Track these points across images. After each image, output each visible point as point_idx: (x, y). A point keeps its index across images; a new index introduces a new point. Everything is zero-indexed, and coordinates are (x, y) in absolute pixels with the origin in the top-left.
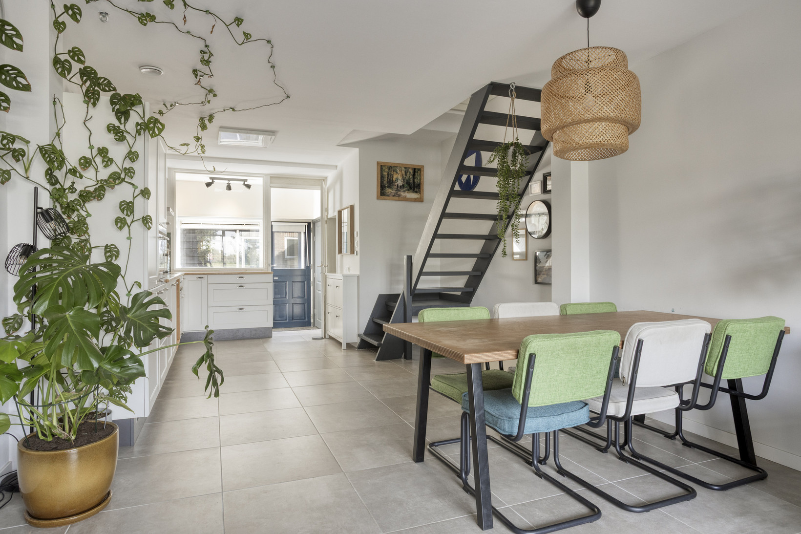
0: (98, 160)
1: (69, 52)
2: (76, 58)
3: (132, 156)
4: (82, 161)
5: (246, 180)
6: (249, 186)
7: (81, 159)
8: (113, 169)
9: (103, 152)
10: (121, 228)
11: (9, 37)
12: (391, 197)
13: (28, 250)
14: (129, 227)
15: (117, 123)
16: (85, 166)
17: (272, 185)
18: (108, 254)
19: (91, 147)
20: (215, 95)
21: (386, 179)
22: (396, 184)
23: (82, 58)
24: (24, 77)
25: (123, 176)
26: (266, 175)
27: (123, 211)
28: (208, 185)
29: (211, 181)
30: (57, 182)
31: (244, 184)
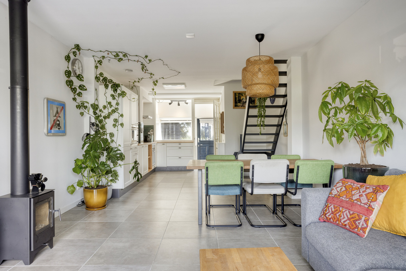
0: (109, 106)
1: (100, 74)
2: (101, 76)
3: (117, 104)
4: (104, 107)
5: (186, 101)
6: (187, 103)
7: (103, 106)
8: (113, 108)
9: (110, 103)
10: (114, 127)
11: (81, 78)
12: (240, 107)
13: (88, 135)
14: (117, 127)
15: (113, 93)
16: (104, 108)
17: (195, 103)
18: (111, 136)
19: (107, 102)
20: (154, 75)
21: (237, 99)
22: (242, 101)
23: (103, 75)
24: (85, 87)
25: (115, 110)
26: (193, 98)
27: (114, 122)
28: (170, 104)
29: (171, 102)
30: (97, 114)
31: (185, 103)
